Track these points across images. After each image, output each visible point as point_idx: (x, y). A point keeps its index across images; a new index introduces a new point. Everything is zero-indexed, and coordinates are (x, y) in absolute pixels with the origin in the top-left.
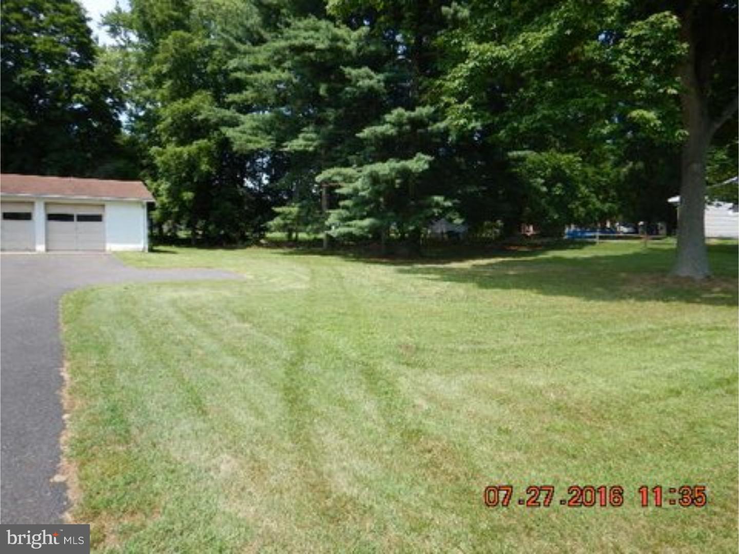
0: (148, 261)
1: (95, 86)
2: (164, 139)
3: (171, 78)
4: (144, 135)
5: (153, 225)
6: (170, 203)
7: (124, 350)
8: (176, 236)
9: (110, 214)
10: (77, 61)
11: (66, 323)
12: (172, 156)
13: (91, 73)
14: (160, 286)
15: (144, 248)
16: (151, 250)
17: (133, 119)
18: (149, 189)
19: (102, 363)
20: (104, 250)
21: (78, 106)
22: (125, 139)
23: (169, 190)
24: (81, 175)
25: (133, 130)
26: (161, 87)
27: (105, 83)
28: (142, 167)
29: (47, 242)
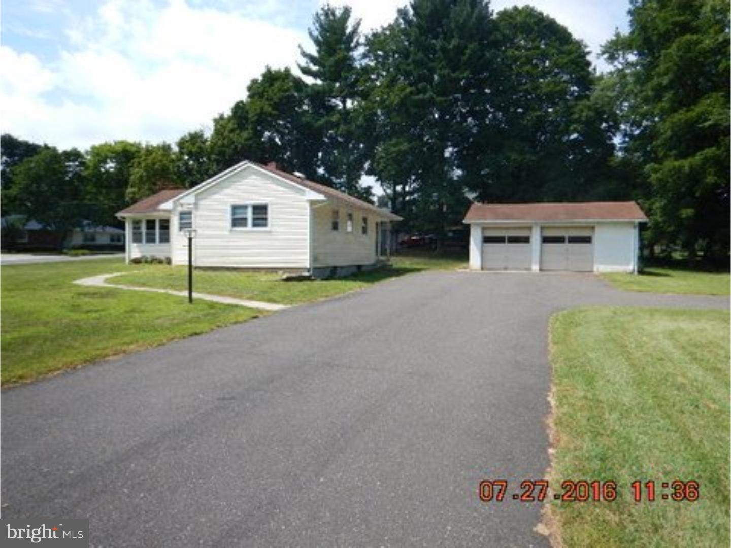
0: (639, 283)
1: (591, 114)
2: (661, 154)
3: (672, 88)
4: (638, 154)
5: (644, 245)
6: (664, 222)
7: (614, 384)
8: (671, 257)
9: (599, 236)
10: (576, 94)
11: (555, 343)
12: (670, 171)
13: (588, 103)
14: (652, 313)
15: (634, 270)
16: (641, 272)
17: (627, 139)
18: (642, 208)
19: (590, 395)
20: (592, 271)
21: (575, 136)
22: (617, 160)
23: (663, 209)
24: (573, 200)
25: (626, 150)
26: (660, 101)
27: (600, 110)
28: (635, 187)
29: (541, 263)
